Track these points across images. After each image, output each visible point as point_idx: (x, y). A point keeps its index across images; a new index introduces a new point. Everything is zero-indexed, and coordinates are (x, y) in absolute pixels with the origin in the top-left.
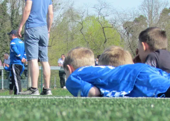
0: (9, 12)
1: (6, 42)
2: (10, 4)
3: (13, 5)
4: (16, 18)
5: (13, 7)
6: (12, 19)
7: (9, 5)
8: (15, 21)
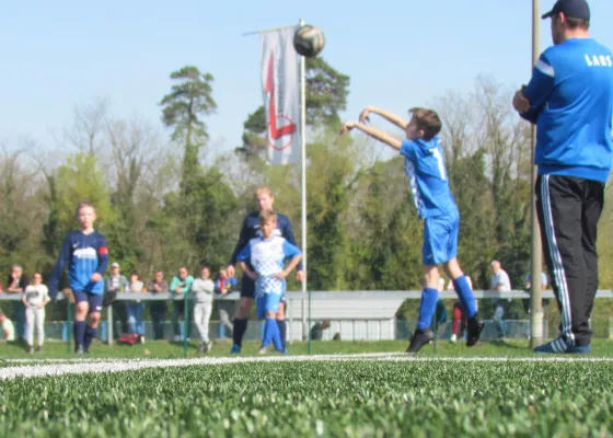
0: (488, 174)
1: (483, 239)
2: (490, 156)
3: (497, 158)
4: (505, 186)
5: (496, 162)
6: (494, 188)
7: (488, 159)
8: (503, 193)
